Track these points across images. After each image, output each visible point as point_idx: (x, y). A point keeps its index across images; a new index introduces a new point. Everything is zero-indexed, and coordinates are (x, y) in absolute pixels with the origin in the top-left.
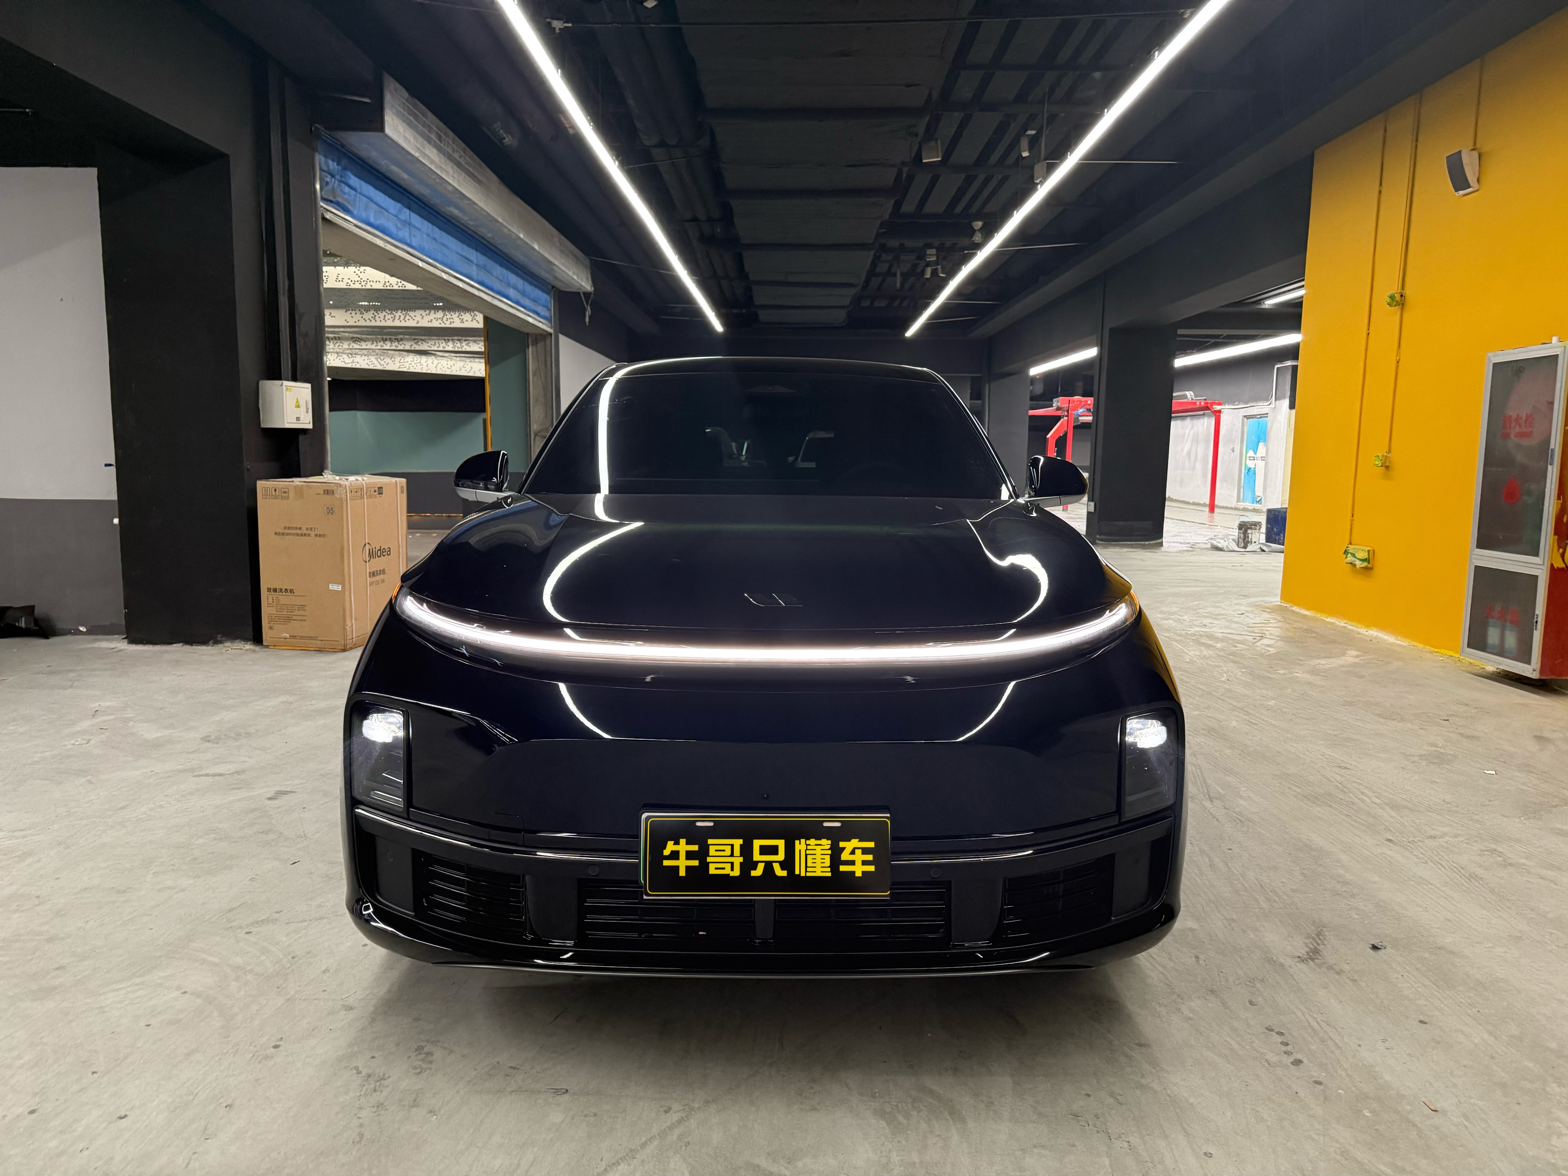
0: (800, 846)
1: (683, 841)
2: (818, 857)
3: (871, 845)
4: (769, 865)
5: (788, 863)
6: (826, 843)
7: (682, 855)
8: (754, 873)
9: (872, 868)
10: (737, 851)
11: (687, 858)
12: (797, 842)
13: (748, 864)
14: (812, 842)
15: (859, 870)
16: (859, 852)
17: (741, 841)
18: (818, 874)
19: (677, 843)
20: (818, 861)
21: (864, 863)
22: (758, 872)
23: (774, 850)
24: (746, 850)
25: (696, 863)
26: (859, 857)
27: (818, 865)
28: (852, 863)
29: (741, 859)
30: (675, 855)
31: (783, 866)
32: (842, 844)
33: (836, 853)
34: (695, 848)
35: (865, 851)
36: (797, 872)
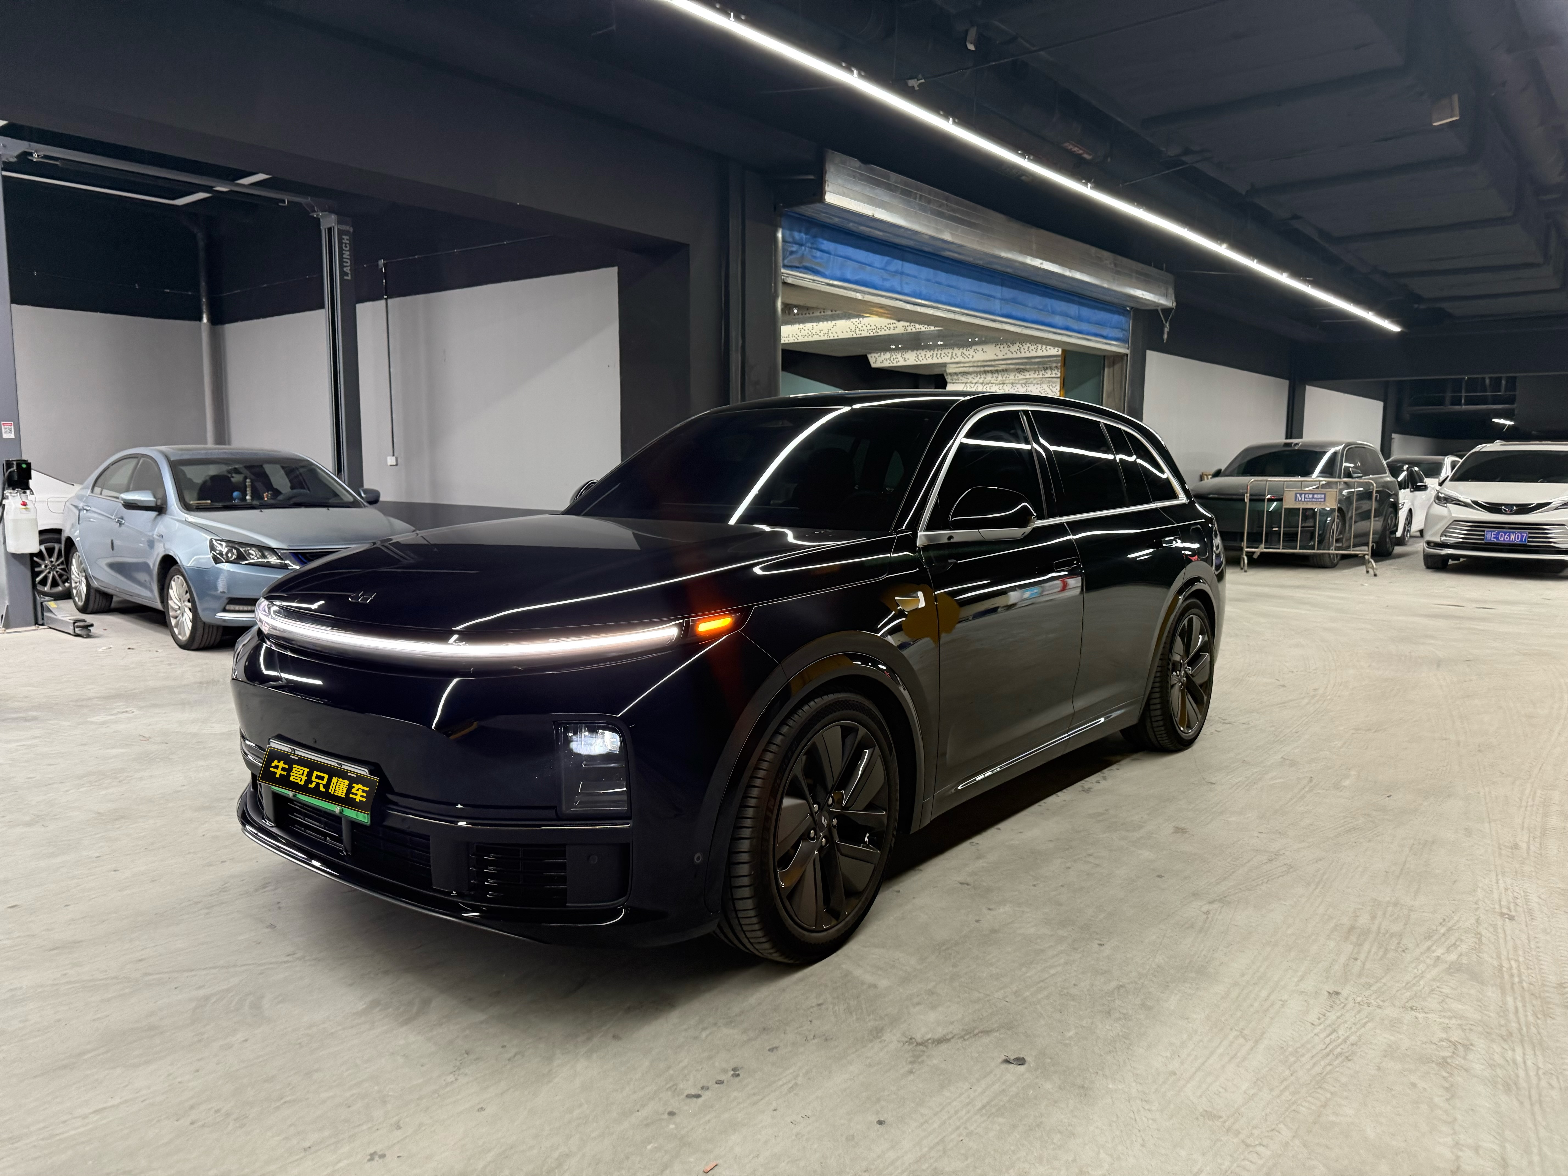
0: (335, 780)
1: (282, 762)
2: (342, 787)
3: (367, 789)
4: (318, 784)
5: (327, 786)
6: (347, 782)
7: (280, 768)
8: (310, 786)
9: (364, 800)
10: (305, 774)
11: (282, 770)
12: (334, 778)
13: (309, 781)
14: (341, 780)
15: (358, 799)
16: (360, 791)
17: (308, 770)
18: (339, 795)
19: (279, 762)
20: (341, 789)
21: (362, 796)
22: (312, 786)
23: (322, 778)
24: (310, 775)
25: (285, 773)
26: (360, 793)
27: (340, 791)
28: (356, 795)
29: (306, 778)
30: (276, 767)
31: (324, 786)
32: (354, 785)
33: (350, 788)
34: (287, 767)
35: (363, 791)
36: (330, 791)
